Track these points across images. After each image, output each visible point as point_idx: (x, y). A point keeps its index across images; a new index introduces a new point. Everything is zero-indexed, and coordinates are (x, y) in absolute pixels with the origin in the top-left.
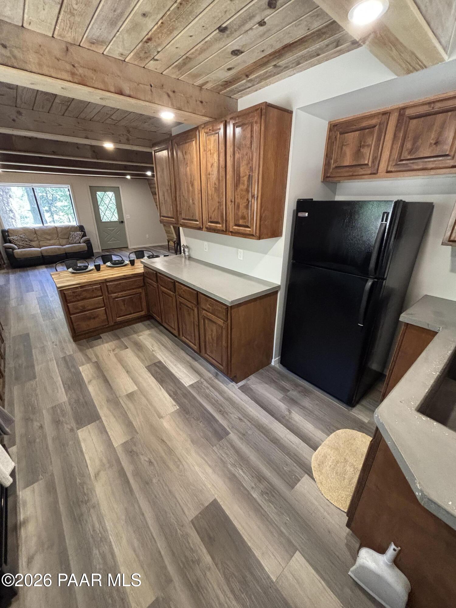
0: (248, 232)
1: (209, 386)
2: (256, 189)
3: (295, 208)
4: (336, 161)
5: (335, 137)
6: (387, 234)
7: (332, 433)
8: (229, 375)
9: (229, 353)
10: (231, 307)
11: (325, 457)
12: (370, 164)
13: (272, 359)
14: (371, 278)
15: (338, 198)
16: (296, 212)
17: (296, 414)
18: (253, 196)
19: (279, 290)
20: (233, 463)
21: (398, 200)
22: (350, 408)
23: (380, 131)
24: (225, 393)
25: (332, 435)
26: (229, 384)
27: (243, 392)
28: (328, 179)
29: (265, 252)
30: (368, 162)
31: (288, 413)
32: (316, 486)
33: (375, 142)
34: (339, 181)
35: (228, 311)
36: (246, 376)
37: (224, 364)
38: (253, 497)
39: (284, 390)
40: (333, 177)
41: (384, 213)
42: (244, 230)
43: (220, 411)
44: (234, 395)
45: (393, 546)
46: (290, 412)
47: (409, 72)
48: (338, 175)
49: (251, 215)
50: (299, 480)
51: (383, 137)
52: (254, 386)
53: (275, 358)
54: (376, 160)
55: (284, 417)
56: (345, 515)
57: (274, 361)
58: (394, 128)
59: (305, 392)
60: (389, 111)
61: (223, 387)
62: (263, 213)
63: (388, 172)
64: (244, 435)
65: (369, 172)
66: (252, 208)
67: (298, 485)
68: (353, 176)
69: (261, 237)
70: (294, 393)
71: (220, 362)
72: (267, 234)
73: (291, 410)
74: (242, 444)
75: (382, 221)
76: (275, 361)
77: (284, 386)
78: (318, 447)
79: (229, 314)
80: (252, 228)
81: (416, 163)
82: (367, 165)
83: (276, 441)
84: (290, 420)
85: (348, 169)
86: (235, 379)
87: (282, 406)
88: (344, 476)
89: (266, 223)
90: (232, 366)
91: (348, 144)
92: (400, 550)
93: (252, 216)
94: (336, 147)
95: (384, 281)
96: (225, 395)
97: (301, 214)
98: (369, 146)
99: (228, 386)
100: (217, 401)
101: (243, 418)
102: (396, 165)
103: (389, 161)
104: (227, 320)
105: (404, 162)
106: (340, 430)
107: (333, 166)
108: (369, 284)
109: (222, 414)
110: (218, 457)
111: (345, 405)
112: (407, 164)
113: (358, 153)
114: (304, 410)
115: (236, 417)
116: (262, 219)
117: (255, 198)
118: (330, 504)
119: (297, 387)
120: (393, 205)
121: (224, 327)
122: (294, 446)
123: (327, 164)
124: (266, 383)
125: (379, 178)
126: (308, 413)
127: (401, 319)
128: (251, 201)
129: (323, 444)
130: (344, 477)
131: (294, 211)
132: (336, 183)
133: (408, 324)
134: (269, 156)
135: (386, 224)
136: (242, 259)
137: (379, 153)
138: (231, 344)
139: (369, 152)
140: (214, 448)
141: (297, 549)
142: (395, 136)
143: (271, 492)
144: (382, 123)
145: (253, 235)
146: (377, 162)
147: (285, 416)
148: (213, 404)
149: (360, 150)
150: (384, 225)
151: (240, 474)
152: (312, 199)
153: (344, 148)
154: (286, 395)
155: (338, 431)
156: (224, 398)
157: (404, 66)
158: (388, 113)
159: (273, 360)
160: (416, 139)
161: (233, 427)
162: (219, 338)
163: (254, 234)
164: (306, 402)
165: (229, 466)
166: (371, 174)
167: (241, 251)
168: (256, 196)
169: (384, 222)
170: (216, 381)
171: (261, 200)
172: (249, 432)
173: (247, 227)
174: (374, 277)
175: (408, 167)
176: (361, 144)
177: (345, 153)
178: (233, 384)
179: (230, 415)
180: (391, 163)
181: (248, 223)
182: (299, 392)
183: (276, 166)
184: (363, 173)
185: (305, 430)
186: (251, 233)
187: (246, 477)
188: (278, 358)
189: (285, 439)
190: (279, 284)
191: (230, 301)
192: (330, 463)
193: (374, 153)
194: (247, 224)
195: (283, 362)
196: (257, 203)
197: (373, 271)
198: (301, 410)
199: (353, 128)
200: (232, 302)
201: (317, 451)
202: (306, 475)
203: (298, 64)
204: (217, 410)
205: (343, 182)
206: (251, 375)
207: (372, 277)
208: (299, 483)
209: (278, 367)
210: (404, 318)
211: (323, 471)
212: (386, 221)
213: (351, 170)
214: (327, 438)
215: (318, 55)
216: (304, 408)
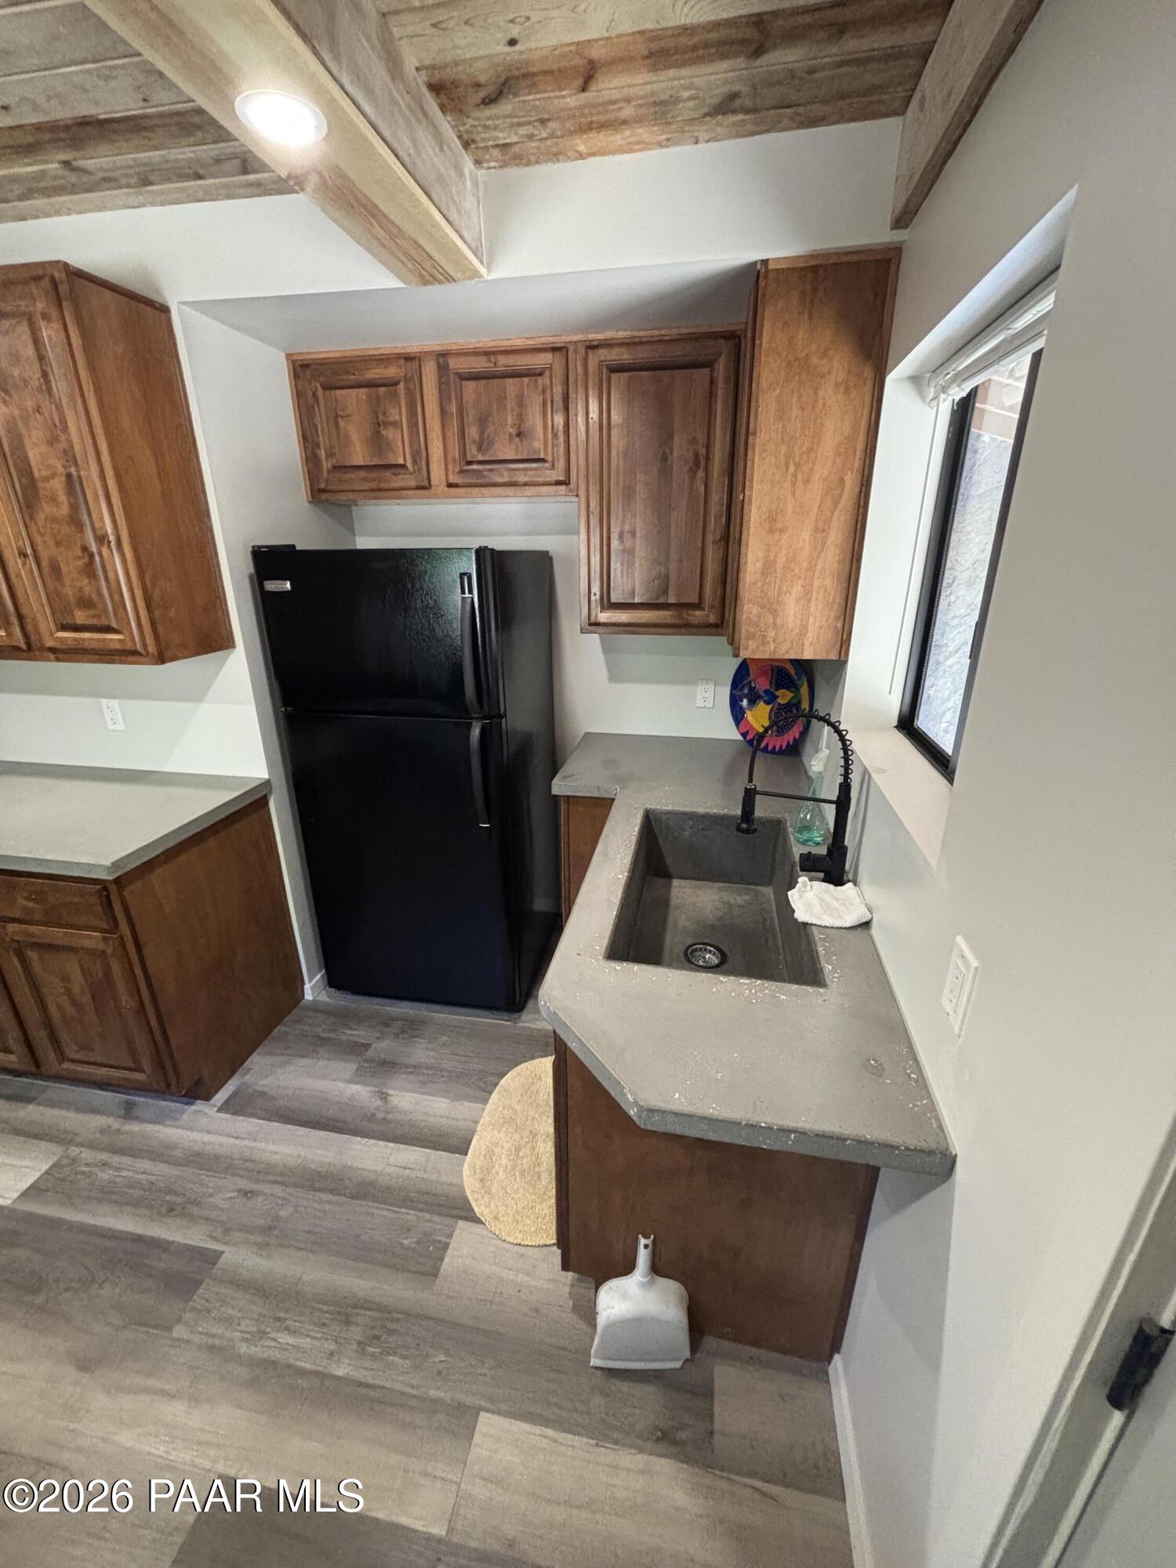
0: (118, 646)
1: (105, 1156)
2: (105, 518)
3: (252, 570)
4: (330, 454)
5: (314, 395)
6: (480, 620)
7: (491, 1093)
8: (173, 1088)
9: (154, 1023)
10: (117, 881)
11: (490, 1153)
12: (409, 465)
13: (303, 983)
14: (476, 718)
15: (363, 543)
16: (255, 578)
17: (403, 1093)
18: (101, 539)
19: (271, 792)
20: (254, 1329)
21: (480, 547)
22: (516, 1016)
23: (410, 393)
24: (174, 1146)
25: (494, 1096)
26: (184, 1112)
27: (235, 1113)
28: (324, 497)
29: (197, 696)
30: (405, 460)
31: (379, 1102)
32: (485, 1233)
33: (407, 420)
34: (355, 501)
35: (108, 897)
36: (234, 1064)
37: (146, 1064)
38: (339, 1378)
39: (356, 1049)
40: (333, 492)
41: (462, 575)
42: (98, 640)
43: (171, 1210)
44: (207, 1138)
45: (643, 1241)
46: (384, 1097)
47: (426, 283)
48: (345, 487)
49: (111, 596)
50: (446, 1246)
51: (419, 409)
52: (266, 1082)
53: (311, 979)
54: (421, 455)
55: (372, 1118)
56: (555, 1248)
57: (311, 988)
58: (436, 392)
59: (411, 1029)
60: (417, 355)
61: (167, 1133)
62: (154, 585)
63: (450, 485)
64: (268, 1230)
65: (413, 483)
66: (111, 576)
67: (447, 1260)
68: (379, 490)
69: (167, 654)
70: (383, 1047)
71: (133, 1065)
72: (184, 646)
73: (385, 1091)
74: (269, 1257)
75: (463, 592)
76: (313, 987)
77: (355, 1039)
78: (471, 1141)
79: (117, 906)
80: (125, 631)
81: (497, 470)
82: (403, 466)
83: (367, 1190)
84: (390, 1116)
85: (363, 474)
86: (199, 1091)
87: (360, 1093)
88: (537, 1169)
89: (172, 613)
90: (177, 1056)
91: (348, 416)
92: (654, 1242)
93: (116, 597)
94: (321, 420)
95: (503, 721)
96: (178, 1153)
97: (271, 586)
98: (396, 424)
99: (181, 1122)
100: (151, 1187)
101: (254, 1187)
102: (462, 471)
103: (446, 464)
104: (117, 925)
105: (474, 467)
106: (506, 1077)
107: (326, 465)
108: (476, 732)
109: (183, 1214)
110: (200, 1347)
111: (505, 1015)
112: (479, 472)
113: (377, 441)
114: (417, 1074)
115: (232, 1195)
116: (154, 604)
117: (113, 545)
118: (522, 1250)
119: (387, 1025)
120: (474, 558)
121: (109, 951)
122: (413, 1174)
123: (311, 459)
124: (304, 1057)
125: (435, 496)
126: (428, 1077)
127: (555, 791)
128: (100, 554)
129: (479, 1127)
130: (539, 1172)
131: (251, 577)
132: (348, 506)
133: (568, 797)
134: (126, 423)
135: (472, 598)
136: (121, 727)
137: (423, 445)
138: (152, 994)
139: (400, 437)
140: (179, 1331)
141: (479, 1409)
142: (444, 413)
143: (383, 1327)
144: (410, 379)
145: (135, 653)
146: (424, 462)
147: (374, 1115)
148: (137, 1203)
149: (379, 432)
150: (469, 601)
151: (283, 1348)
152: (294, 546)
153: (342, 423)
154: (367, 1061)
155: (503, 1082)
156: (177, 1163)
157: (410, 265)
158: (414, 358)
159: (307, 987)
160: (483, 421)
161: (227, 1231)
162: (101, 990)
163: (139, 647)
164: (421, 1052)
165: (243, 1349)
166: (418, 488)
167: (114, 703)
168: (112, 538)
169: (467, 595)
170: (134, 1127)
171: (135, 550)
172: (282, 1213)
173: (109, 629)
174: (481, 716)
175: (483, 477)
176: (377, 418)
177: (347, 437)
178: (199, 1105)
179: (210, 1199)
180: (450, 467)
181: (107, 617)
182: (397, 1035)
183: (158, 455)
184: (399, 484)
185: (432, 1119)
186: (129, 646)
187: (305, 1342)
188: (319, 976)
189: (388, 1170)
190: (266, 776)
191: (108, 863)
192: (504, 1162)
193: (411, 445)
194: (105, 622)
195: (335, 980)
196: (124, 562)
197: (475, 701)
198: (411, 1077)
199: (348, 380)
200: (116, 865)
201: (469, 1154)
202: (461, 1223)
203: (147, 182)
204: (159, 1213)
205: (364, 504)
206: (250, 1054)
207: (477, 716)
208: (449, 1251)
209: (328, 1000)
210: (559, 787)
211: (493, 1189)
212: (470, 592)
213: (372, 475)
214: (484, 1109)
215: (200, 177)
216: (415, 1069)
